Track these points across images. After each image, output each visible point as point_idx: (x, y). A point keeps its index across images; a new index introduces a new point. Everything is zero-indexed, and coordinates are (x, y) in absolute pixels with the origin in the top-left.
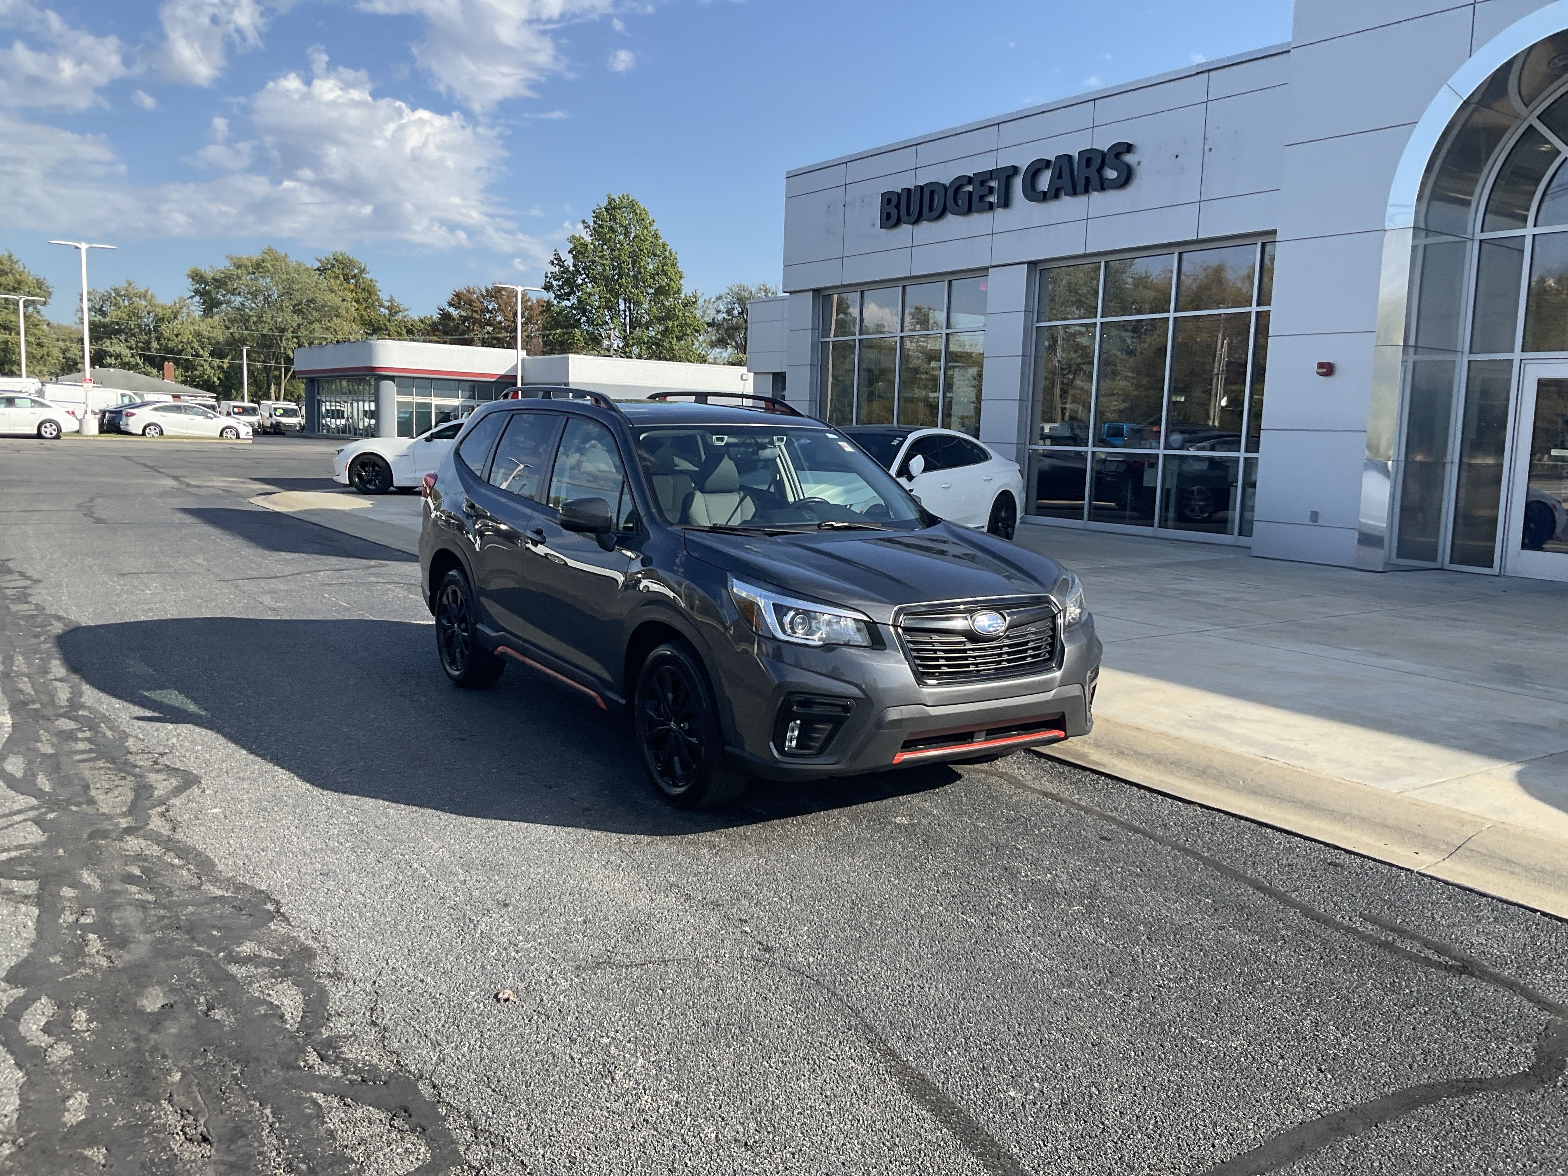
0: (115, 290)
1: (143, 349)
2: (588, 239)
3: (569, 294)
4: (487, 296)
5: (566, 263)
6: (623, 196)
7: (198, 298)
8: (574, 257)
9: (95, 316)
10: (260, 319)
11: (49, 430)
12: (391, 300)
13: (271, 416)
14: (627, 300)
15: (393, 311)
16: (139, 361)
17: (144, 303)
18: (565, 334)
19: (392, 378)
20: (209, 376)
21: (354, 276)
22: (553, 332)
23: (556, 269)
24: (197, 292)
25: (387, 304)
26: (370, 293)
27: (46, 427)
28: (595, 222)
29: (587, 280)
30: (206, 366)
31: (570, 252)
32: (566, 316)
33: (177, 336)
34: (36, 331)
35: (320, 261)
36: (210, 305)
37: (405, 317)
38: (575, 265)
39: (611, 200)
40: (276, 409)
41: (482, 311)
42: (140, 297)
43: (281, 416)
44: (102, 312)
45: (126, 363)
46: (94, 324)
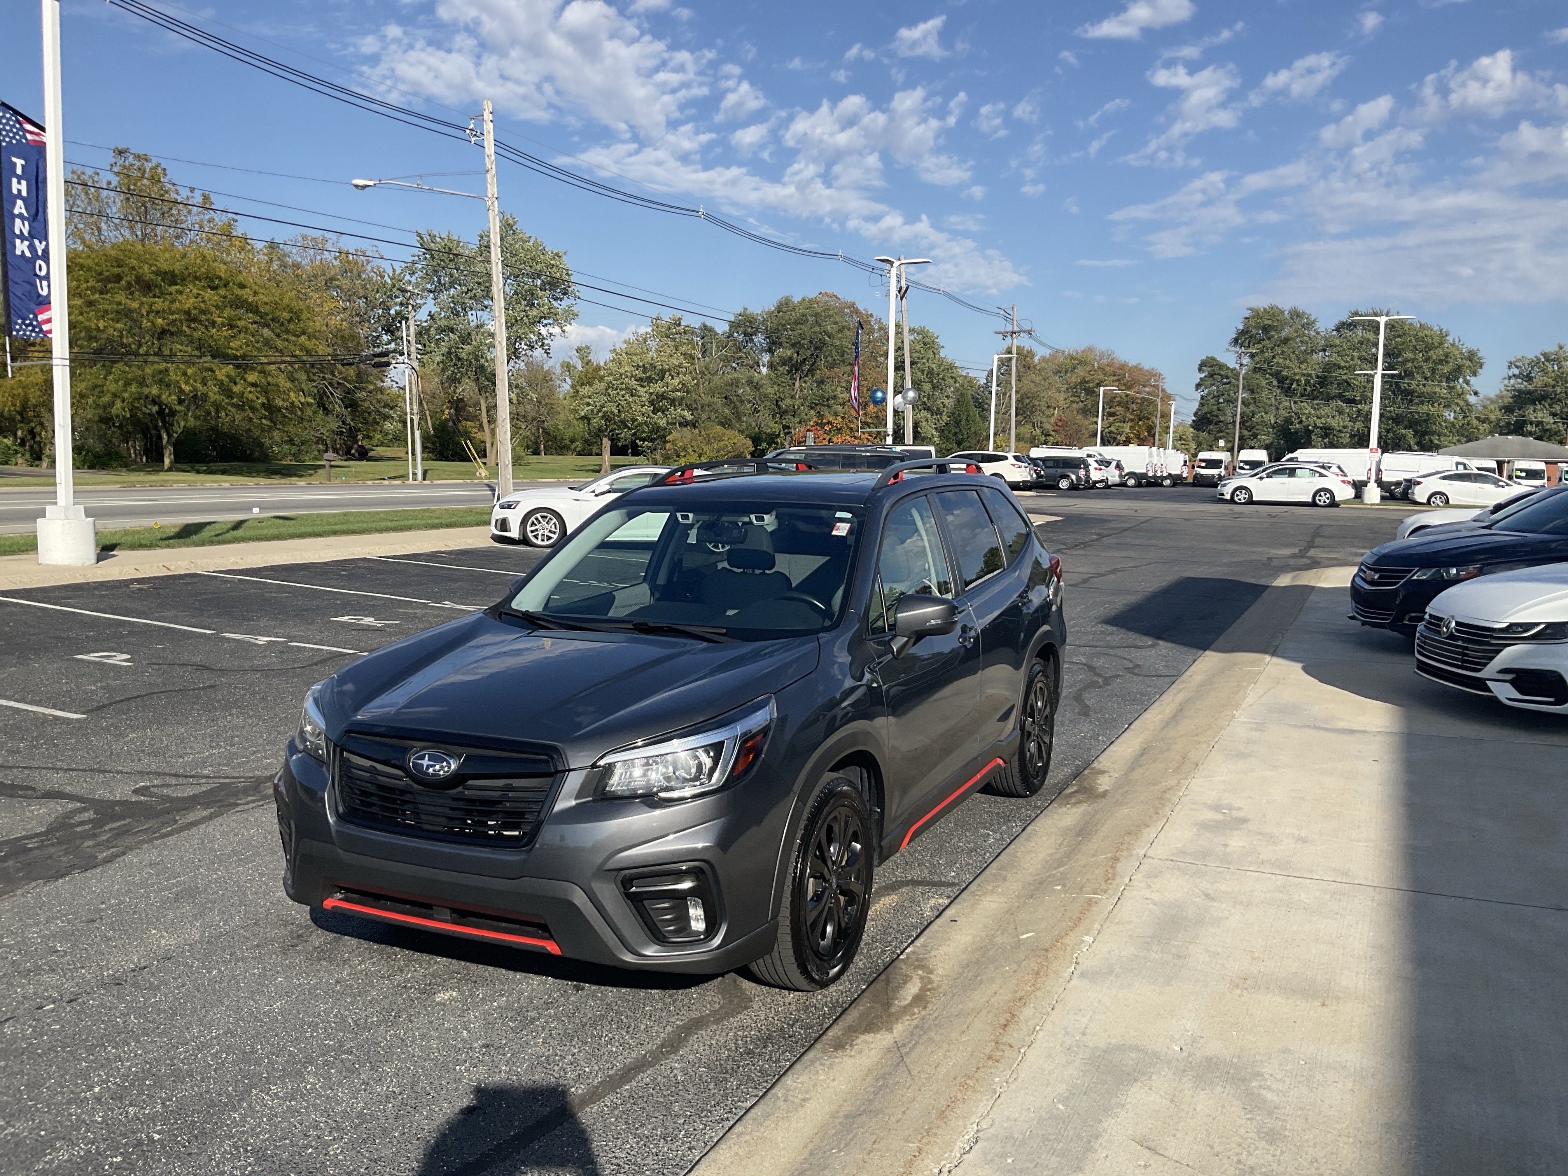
0: (1544, 355)
9: (1522, 384)
11: (1324, 498)
27: (1320, 496)
44: (1529, 378)
45: (1547, 430)
46: (1519, 391)
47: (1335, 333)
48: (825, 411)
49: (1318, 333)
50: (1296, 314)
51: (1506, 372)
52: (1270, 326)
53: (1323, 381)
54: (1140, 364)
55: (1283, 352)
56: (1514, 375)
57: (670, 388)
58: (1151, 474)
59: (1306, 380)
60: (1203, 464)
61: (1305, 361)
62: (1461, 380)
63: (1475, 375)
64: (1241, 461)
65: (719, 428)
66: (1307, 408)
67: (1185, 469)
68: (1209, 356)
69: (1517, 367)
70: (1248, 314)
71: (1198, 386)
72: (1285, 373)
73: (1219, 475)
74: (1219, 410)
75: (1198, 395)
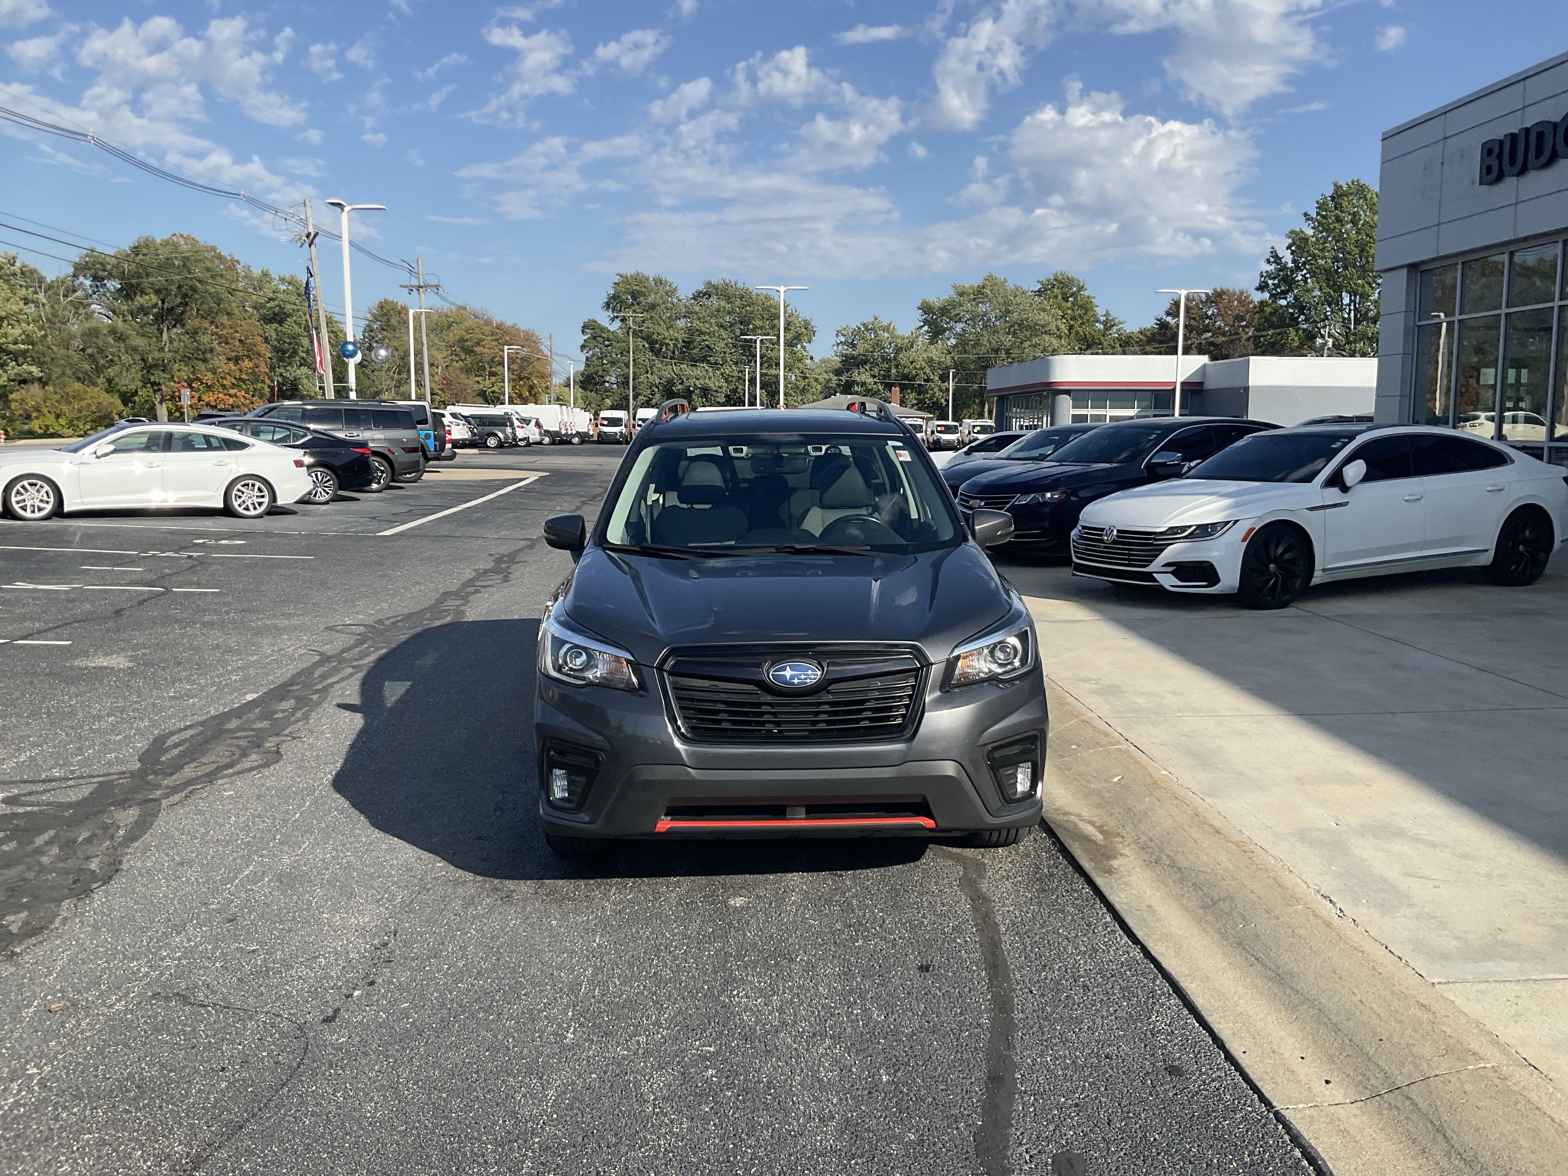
0: (864, 325)
1: (885, 377)
2: (1310, 232)
3: (1285, 293)
4: (1206, 302)
5: (1283, 261)
6: (1353, 183)
7: (926, 328)
8: (1293, 253)
9: (847, 350)
10: (977, 344)
12: (1107, 314)
13: (969, 433)
14: (1353, 293)
15: (1109, 324)
16: (880, 388)
17: (886, 335)
18: (1279, 334)
19: (1068, 392)
20: (938, 399)
21: (1072, 295)
22: (1264, 333)
23: (1272, 268)
24: (926, 322)
25: (1102, 319)
26: (1087, 310)
28: (1318, 214)
29: (1308, 276)
30: (936, 390)
31: (1289, 247)
32: (1282, 315)
33: (912, 363)
34: (800, 365)
35: (1041, 283)
36: (936, 333)
37: (1119, 330)
38: (1294, 261)
39: (1337, 187)
40: (974, 427)
41: (1201, 318)
42: (884, 331)
43: (978, 432)
44: (853, 345)
45: (870, 390)
46: (846, 355)
47: (693, 301)
48: (201, 366)
49: (680, 300)
50: (659, 282)
51: (834, 340)
52: (638, 291)
53: (688, 344)
54: (516, 324)
55: (652, 317)
56: (841, 342)
57: (10, 339)
58: (563, 432)
59: (674, 344)
60: (606, 423)
61: (671, 326)
62: (799, 346)
63: (810, 342)
64: (640, 419)
65: (78, 386)
66: (686, 369)
67: (591, 428)
68: (591, 318)
69: (843, 335)
70: (617, 279)
71: (583, 347)
72: (655, 337)
73: (621, 432)
74: (604, 371)
75: (582, 357)
